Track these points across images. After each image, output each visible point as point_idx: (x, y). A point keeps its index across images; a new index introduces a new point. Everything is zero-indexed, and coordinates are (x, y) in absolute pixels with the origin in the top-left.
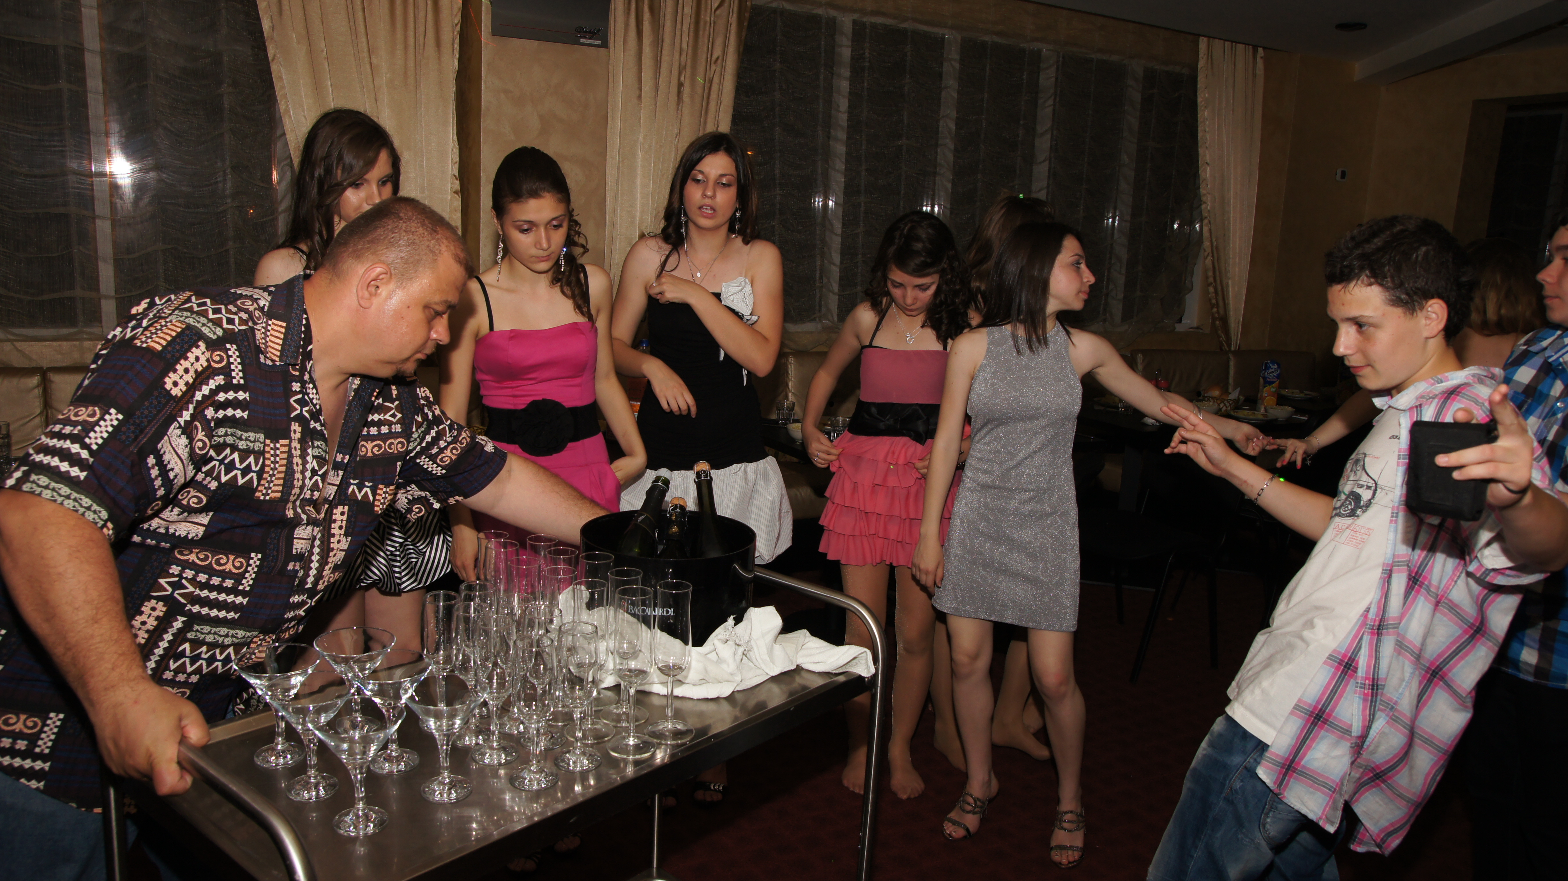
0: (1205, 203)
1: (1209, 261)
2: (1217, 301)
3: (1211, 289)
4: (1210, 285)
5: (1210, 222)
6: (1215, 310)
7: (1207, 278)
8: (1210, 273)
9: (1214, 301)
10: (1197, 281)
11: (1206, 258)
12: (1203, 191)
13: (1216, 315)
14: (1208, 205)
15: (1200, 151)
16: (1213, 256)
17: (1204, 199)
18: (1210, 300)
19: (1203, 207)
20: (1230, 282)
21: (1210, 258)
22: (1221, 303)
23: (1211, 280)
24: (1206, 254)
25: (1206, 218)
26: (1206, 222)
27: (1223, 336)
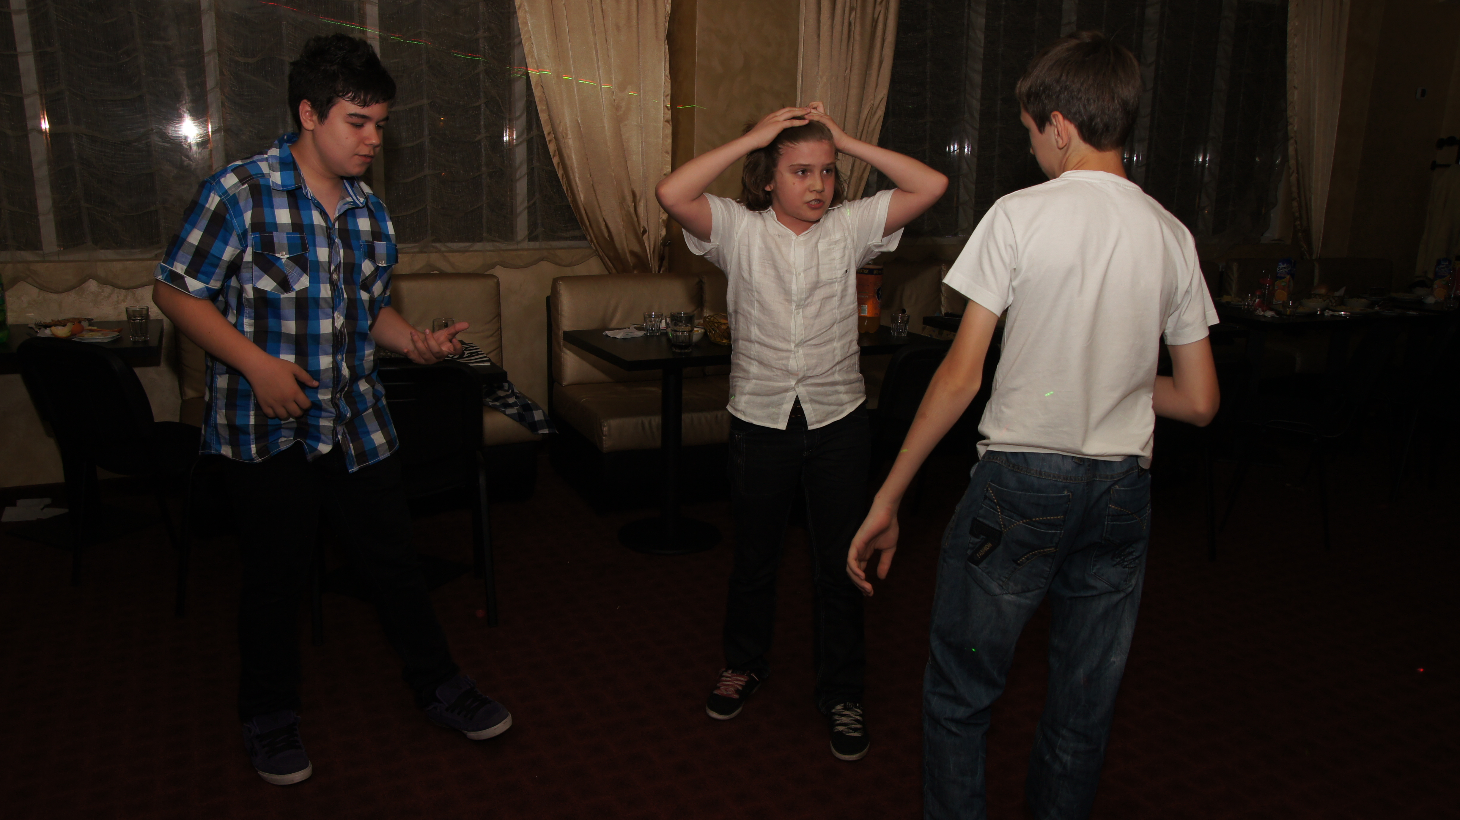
0: (1291, 124)
1: (1293, 178)
2: (1300, 214)
3: (1295, 204)
4: (1293, 200)
5: (1296, 142)
6: (1298, 223)
7: (1291, 193)
8: (1294, 189)
9: (1297, 214)
10: (1281, 197)
11: (1290, 176)
12: (1289, 113)
13: (1299, 227)
14: (1295, 125)
15: (1289, 76)
16: (1298, 173)
17: (1290, 120)
18: (1293, 213)
19: (1289, 128)
20: (1313, 196)
21: (1294, 174)
22: (1304, 217)
23: (1295, 195)
24: (1291, 171)
25: (1292, 138)
26: (1292, 141)
27: (1305, 247)
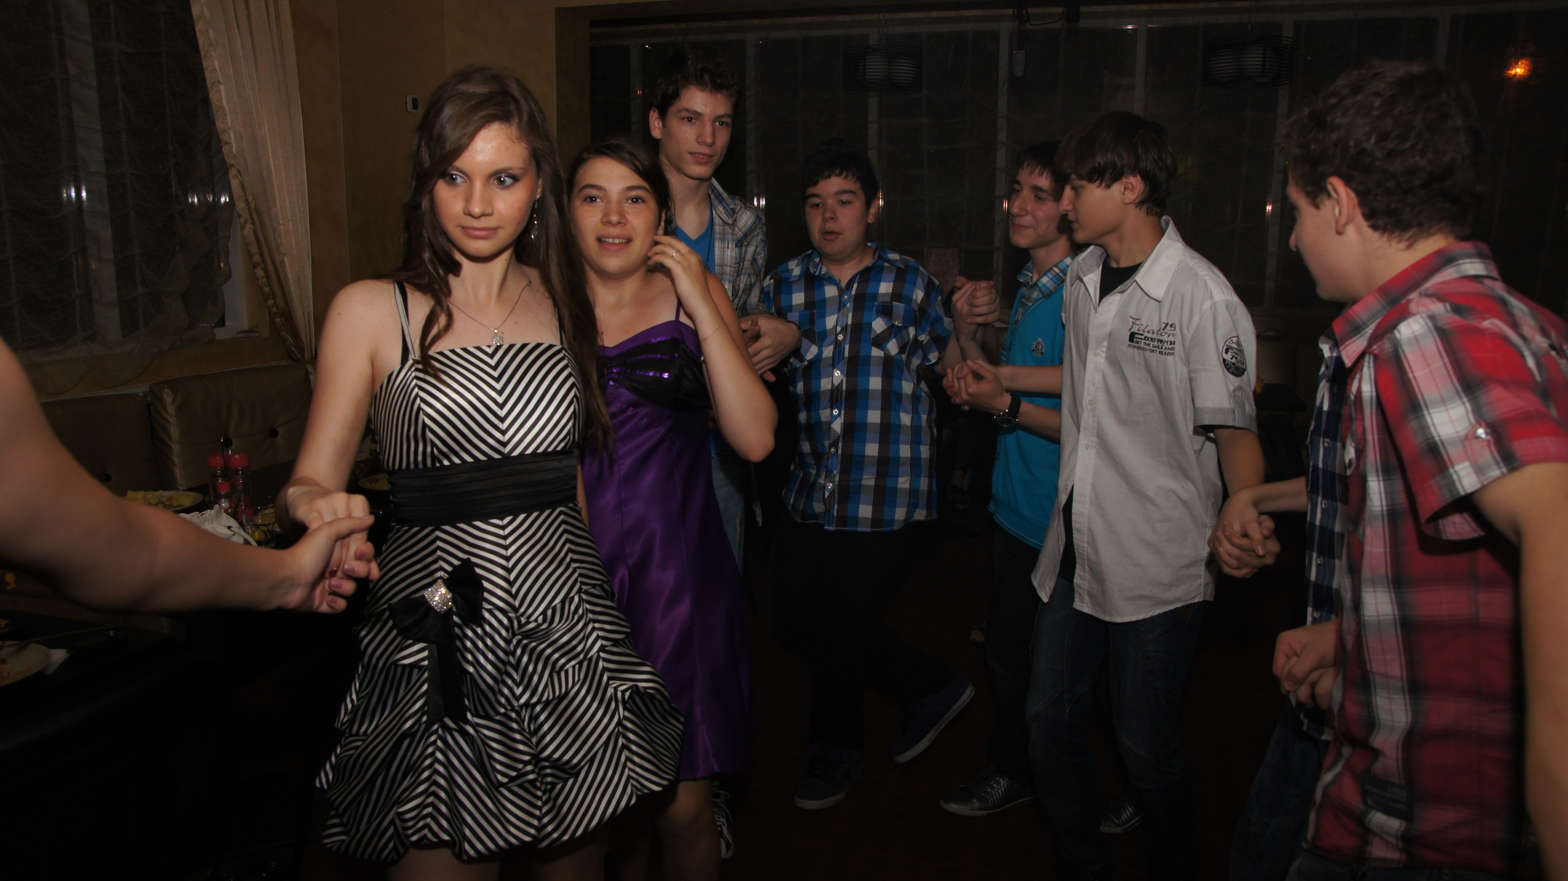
0: (226, 143)
1: (248, 232)
2: (271, 289)
3: (260, 273)
4: (255, 266)
5: (241, 173)
6: (271, 302)
7: (251, 256)
8: (254, 249)
9: (267, 289)
10: (237, 262)
11: (243, 227)
12: (220, 125)
13: (274, 309)
14: (232, 146)
16: (253, 223)
17: (224, 137)
18: (261, 288)
19: (225, 149)
20: (286, 260)
21: (249, 225)
22: (278, 292)
23: (257, 258)
24: (242, 220)
25: (233, 166)
26: (233, 172)
27: (290, 339)
